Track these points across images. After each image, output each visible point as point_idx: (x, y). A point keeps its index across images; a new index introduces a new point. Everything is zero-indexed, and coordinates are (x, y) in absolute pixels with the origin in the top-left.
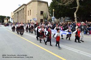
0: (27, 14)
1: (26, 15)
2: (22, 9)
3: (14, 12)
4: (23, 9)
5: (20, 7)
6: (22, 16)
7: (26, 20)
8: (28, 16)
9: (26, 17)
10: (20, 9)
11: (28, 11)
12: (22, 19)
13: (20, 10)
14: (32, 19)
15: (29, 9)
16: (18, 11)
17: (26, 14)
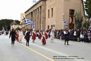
0: (47, 16)
1: (45, 18)
2: (38, 8)
3: (25, 13)
4: (41, 7)
5: (35, 5)
6: (38, 19)
7: (45, 25)
8: (49, 18)
9: (45, 20)
10: (35, 8)
11: (49, 10)
12: (38, 23)
13: (36, 10)
14: (55, 24)
15: (50, 6)
16: (32, 10)
17: (45, 15)
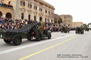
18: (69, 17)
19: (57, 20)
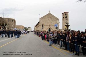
18: (13, 21)
19: (4, 24)
